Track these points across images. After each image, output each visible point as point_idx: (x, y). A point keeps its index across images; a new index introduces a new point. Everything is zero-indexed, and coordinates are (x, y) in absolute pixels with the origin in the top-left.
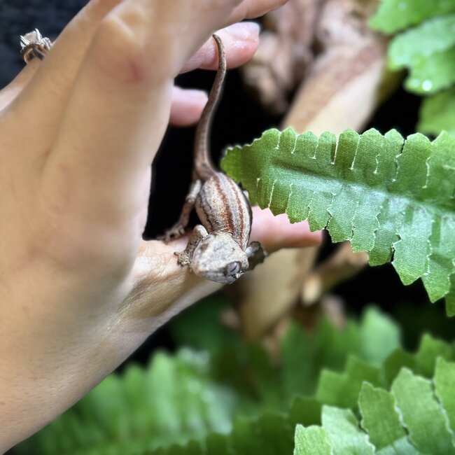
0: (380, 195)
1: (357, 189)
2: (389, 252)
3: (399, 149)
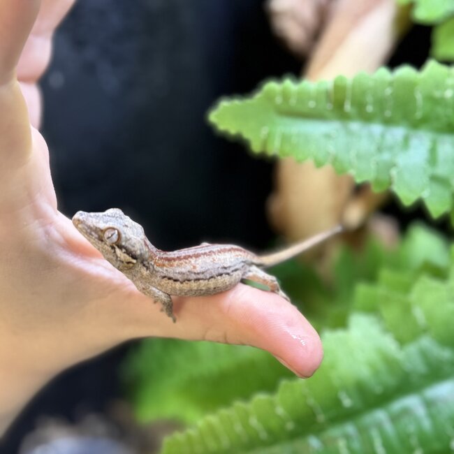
0: (377, 128)
1: (355, 126)
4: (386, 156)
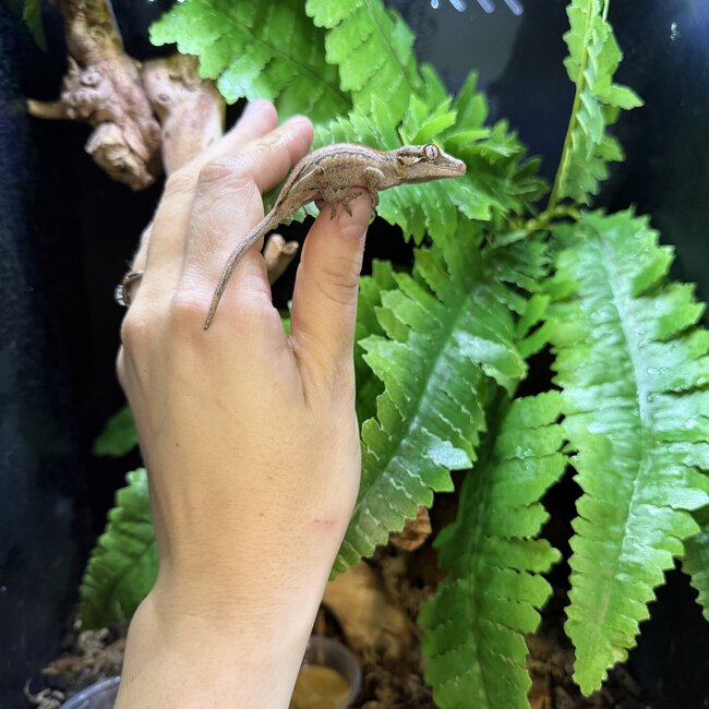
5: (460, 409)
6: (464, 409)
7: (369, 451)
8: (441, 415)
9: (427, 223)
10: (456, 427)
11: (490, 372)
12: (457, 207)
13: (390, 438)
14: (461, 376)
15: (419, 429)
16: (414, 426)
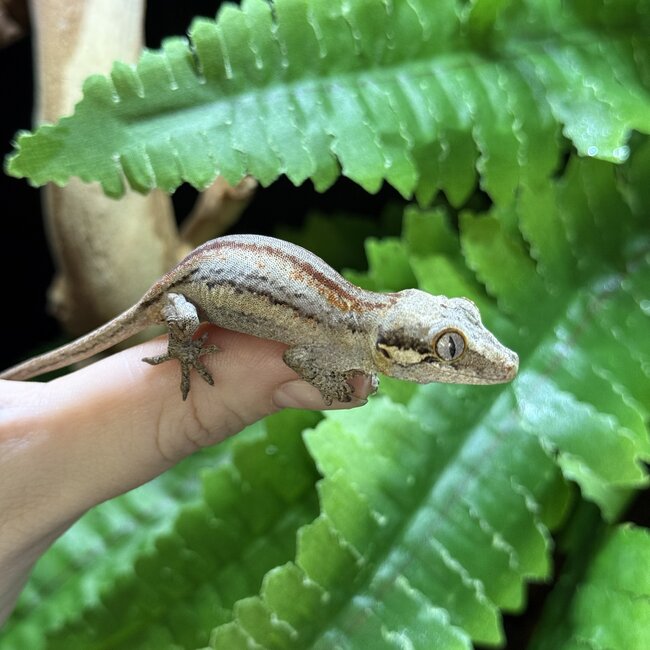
1: (248, 100)
2: (332, 162)
3: (269, 19)
4: (313, 128)
5: (489, 540)
6: (498, 542)
7: (275, 621)
8: (444, 554)
9: (481, 165)
10: (473, 576)
11: (573, 469)
12: (562, 126)
13: (326, 597)
14: (508, 474)
15: (393, 579)
16: (384, 572)
